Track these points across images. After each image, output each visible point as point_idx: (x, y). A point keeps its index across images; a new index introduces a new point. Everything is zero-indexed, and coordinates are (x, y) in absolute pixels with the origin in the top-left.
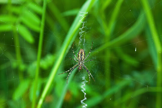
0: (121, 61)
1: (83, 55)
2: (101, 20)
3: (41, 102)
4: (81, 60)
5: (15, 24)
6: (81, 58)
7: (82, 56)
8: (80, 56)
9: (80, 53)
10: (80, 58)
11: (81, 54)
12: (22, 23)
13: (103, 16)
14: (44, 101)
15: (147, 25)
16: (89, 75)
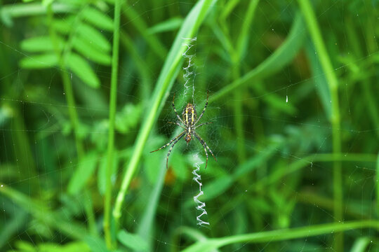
0: (263, 106)
1: (193, 114)
2: (222, 35)
3: (120, 198)
4: (190, 124)
5: (62, 53)
6: (190, 121)
7: (190, 116)
8: (187, 117)
9: (187, 111)
10: (187, 120)
11: (188, 113)
12: (74, 51)
13: (226, 29)
14: (126, 196)
15: (308, 38)
16: (205, 150)
